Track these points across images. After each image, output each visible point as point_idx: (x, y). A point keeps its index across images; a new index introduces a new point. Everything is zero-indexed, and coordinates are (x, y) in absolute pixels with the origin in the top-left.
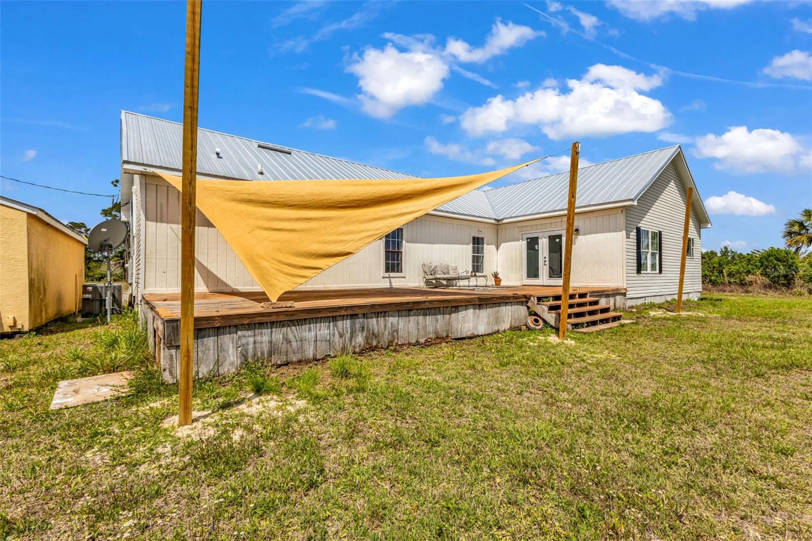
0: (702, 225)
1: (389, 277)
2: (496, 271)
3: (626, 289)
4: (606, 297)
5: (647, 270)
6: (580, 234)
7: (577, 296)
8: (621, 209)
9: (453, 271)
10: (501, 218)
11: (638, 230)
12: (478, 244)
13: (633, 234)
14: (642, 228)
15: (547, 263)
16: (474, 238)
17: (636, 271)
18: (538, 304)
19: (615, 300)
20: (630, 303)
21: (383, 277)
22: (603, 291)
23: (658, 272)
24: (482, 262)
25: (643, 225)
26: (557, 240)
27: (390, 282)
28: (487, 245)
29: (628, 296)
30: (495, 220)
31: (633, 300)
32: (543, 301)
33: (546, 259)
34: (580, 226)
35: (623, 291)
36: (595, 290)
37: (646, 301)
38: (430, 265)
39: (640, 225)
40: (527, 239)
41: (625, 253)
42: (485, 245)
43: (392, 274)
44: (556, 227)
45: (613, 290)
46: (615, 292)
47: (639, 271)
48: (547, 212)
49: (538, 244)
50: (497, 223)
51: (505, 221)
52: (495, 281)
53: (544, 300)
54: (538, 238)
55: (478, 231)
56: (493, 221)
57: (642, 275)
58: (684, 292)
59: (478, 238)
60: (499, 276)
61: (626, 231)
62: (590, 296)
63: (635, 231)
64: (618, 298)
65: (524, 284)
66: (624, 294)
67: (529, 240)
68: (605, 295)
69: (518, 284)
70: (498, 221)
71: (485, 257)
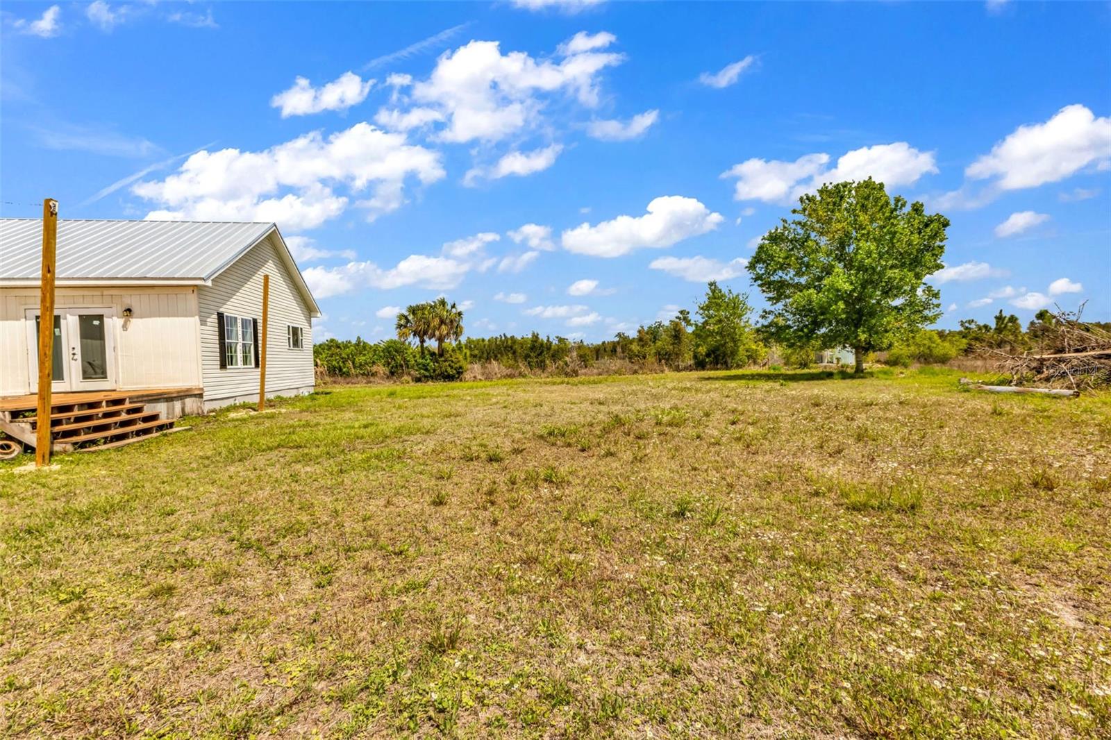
0: (312, 314)
3: (202, 389)
4: (167, 401)
5: (237, 364)
6: (134, 316)
7: (104, 404)
8: (192, 288)
11: (220, 316)
13: (213, 320)
14: (225, 314)
15: (79, 356)
17: (219, 367)
18: (11, 422)
19: (184, 404)
20: (207, 407)
22: (161, 394)
23: (253, 366)
25: (227, 310)
26: (96, 323)
29: (205, 398)
31: (214, 402)
32: (25, 417)
33: (75, 351)
34: (133, 304)
35: (199, 392)
36: (145, 393)
37: (237, 402)
39: (221, 310)
40: (37, 317)
41: (200, 345)
44: (93, 303)
45: (178, 392)
46: (182, 394)
47: (223, 366)
48: (73, 279)
49: (60, 327)
53: (27, 414)
54: (58, 317)
57: (228, 371)
58: (266, 390)
61: (200, 316)
62: (130, 403)
63: (216, 316)
64: (188, 401)
66: (201, 396)
67: (40, 320)
68: (164, 398)
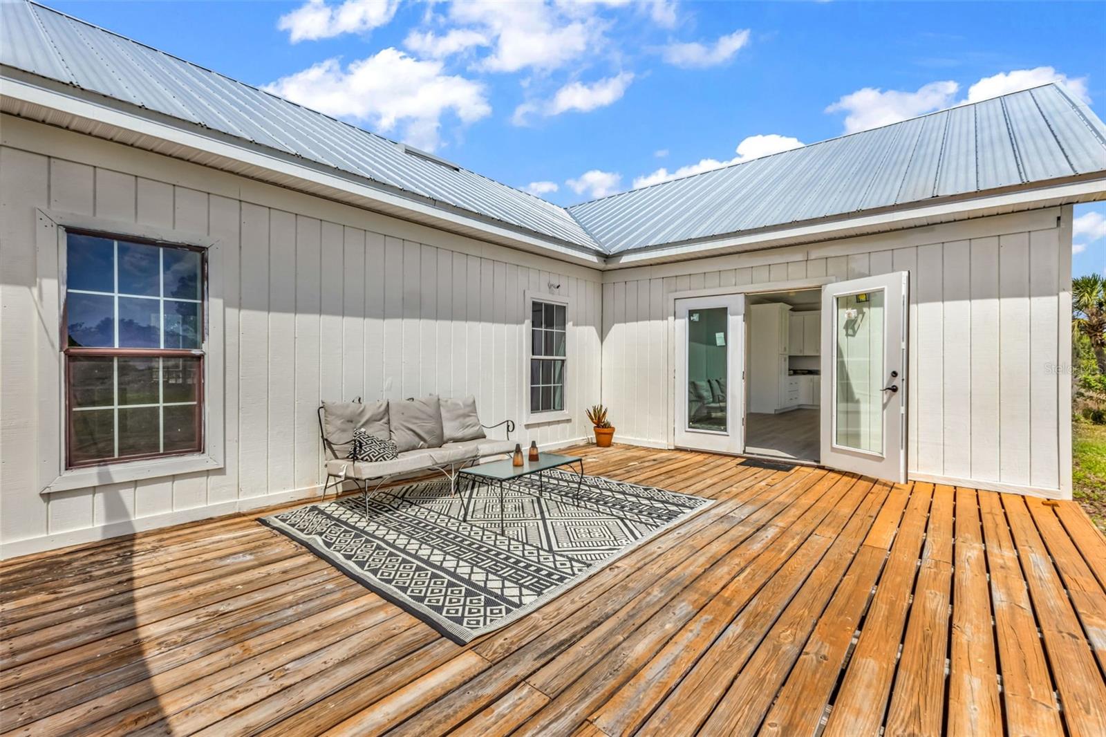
1: (107, 486)
2: (597, 404)
8: (1057, 212)
9: (456, 423)
10: (614, 250)
12: (550, 324)
16: (537, 307)
21: (48, 497)
24: (561, 377)
27: (115, 509)
28: (576, 324)
30: (598, 254)
38: (354, 407)
40: (691, 313)
42: (569, 325)
43: (119, 472)
49: (725, 331)
50: (602, 266)
51: (625, 260)
52: (598, 434)
54: (725, 310)
55: (550, 286)
56: (594, 259)
59: (549, 308)
60: (608, 418)
65: (680, 445)
67: (696, 317)
69: (662, 442)
70: (606, 258)
71: (568, 365)
